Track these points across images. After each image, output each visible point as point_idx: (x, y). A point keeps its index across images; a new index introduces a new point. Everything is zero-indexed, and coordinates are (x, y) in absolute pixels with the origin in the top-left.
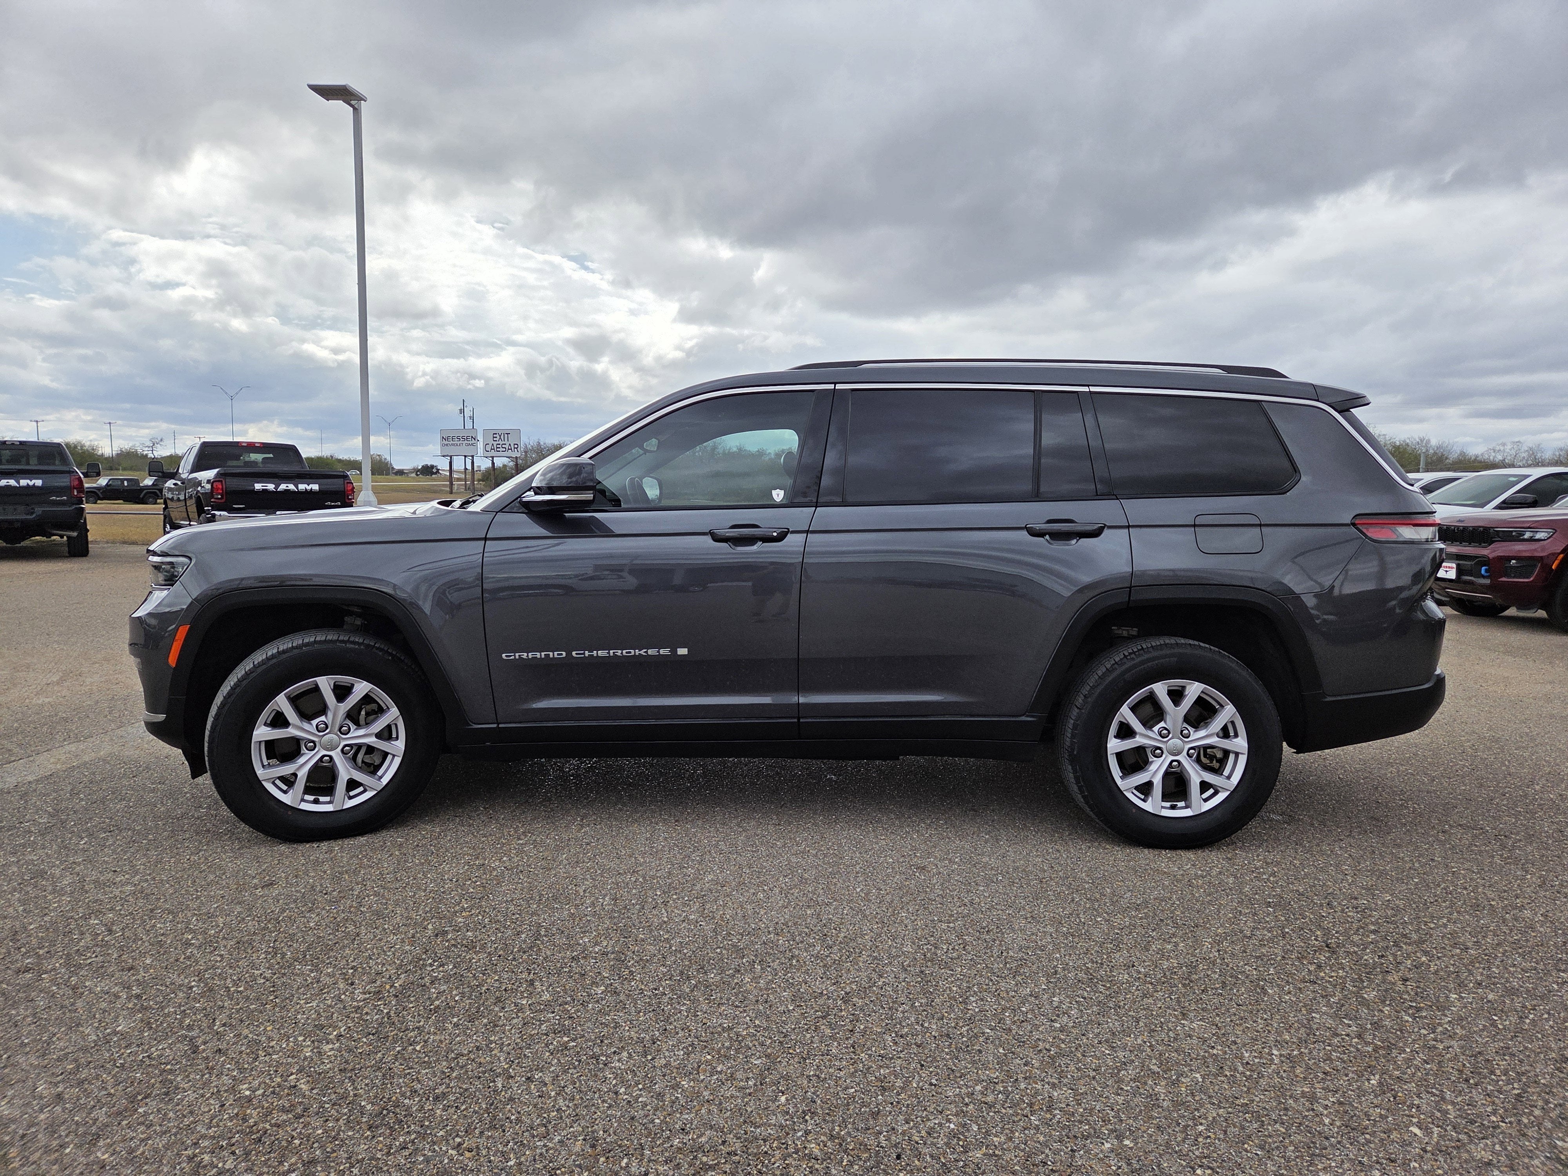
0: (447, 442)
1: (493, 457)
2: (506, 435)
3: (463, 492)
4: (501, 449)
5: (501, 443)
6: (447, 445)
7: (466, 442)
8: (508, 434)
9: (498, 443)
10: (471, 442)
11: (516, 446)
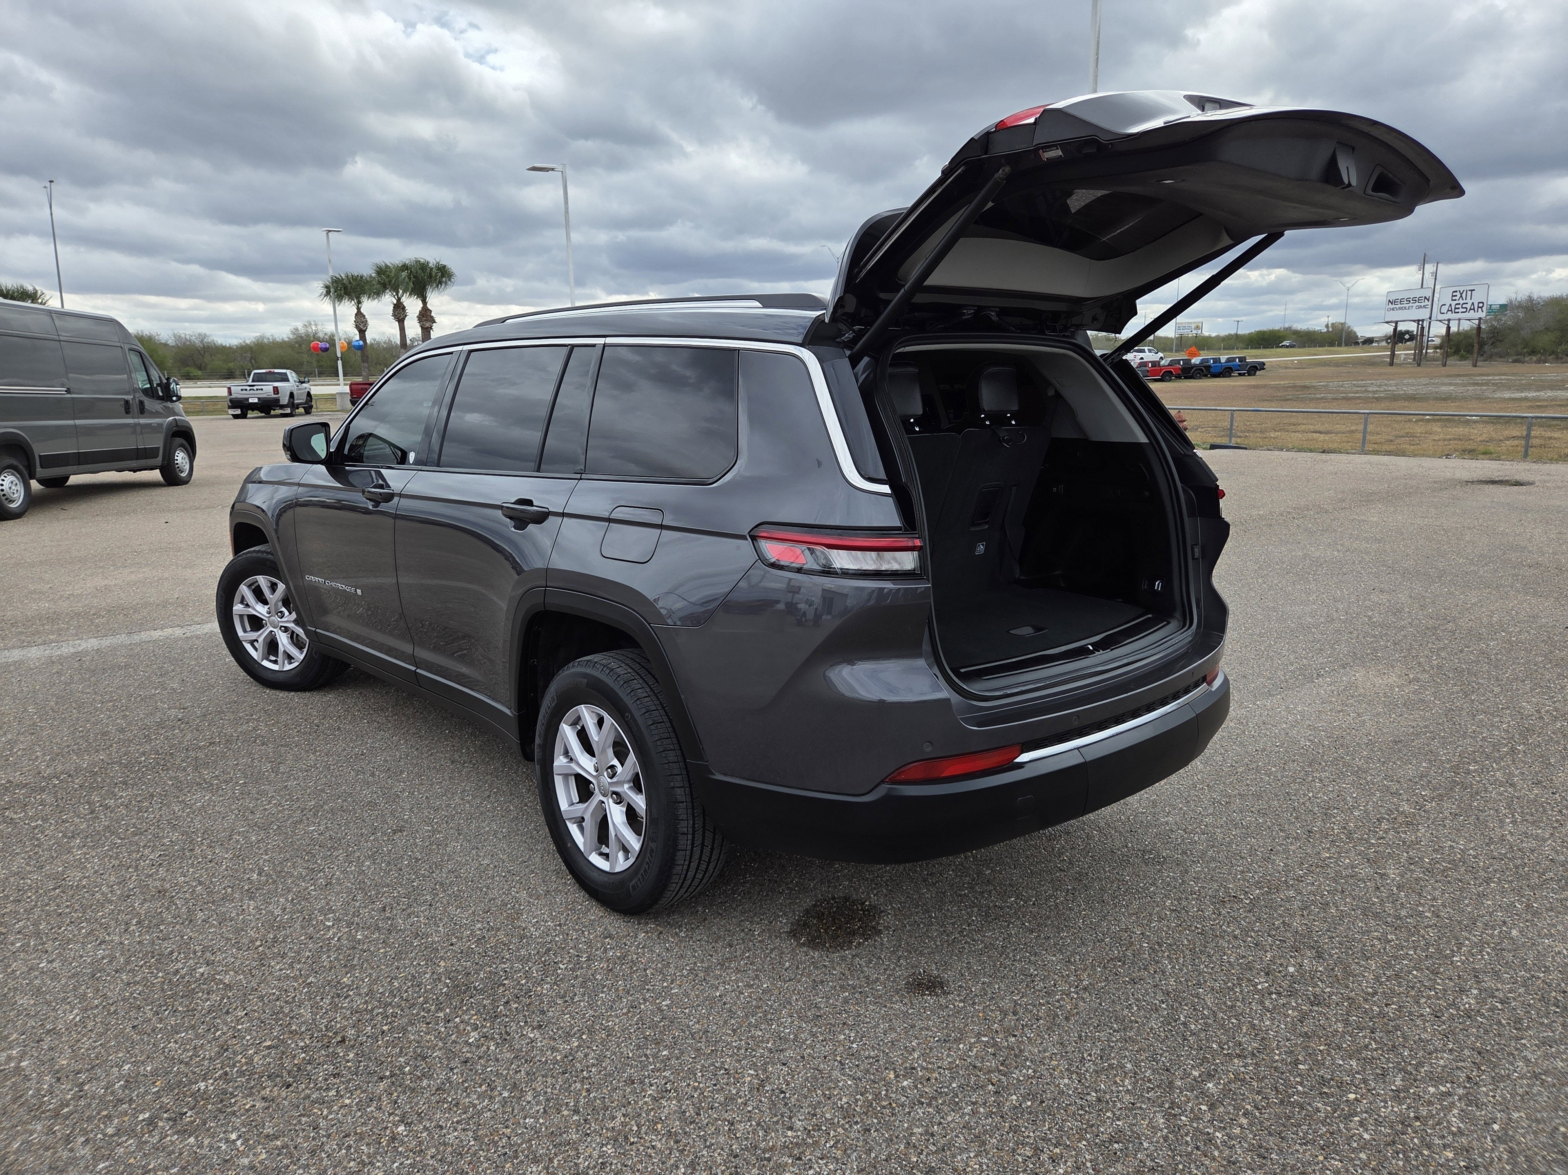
0: (1394, 306)
1: (1449, 320)
2: (1469, 293)
3: (1410, 363)
4: (1461, 310)
5: (1461, 302)
6: (1393, 309)
7: (1417, 304)
8: (1472, 291)
9: (1457, 302)
10: (1422, 304)
11: (1481, 305)
